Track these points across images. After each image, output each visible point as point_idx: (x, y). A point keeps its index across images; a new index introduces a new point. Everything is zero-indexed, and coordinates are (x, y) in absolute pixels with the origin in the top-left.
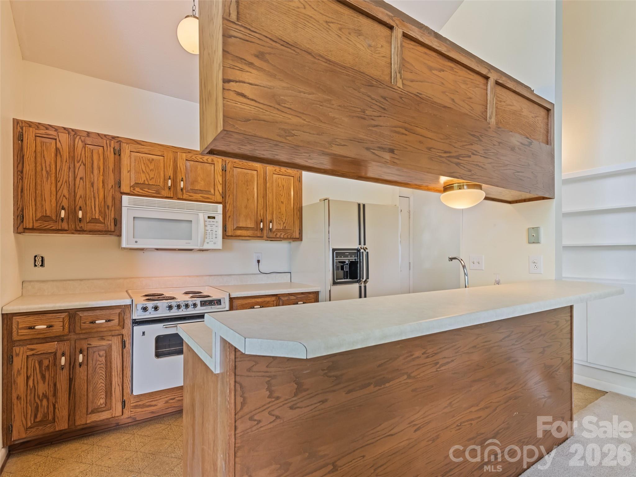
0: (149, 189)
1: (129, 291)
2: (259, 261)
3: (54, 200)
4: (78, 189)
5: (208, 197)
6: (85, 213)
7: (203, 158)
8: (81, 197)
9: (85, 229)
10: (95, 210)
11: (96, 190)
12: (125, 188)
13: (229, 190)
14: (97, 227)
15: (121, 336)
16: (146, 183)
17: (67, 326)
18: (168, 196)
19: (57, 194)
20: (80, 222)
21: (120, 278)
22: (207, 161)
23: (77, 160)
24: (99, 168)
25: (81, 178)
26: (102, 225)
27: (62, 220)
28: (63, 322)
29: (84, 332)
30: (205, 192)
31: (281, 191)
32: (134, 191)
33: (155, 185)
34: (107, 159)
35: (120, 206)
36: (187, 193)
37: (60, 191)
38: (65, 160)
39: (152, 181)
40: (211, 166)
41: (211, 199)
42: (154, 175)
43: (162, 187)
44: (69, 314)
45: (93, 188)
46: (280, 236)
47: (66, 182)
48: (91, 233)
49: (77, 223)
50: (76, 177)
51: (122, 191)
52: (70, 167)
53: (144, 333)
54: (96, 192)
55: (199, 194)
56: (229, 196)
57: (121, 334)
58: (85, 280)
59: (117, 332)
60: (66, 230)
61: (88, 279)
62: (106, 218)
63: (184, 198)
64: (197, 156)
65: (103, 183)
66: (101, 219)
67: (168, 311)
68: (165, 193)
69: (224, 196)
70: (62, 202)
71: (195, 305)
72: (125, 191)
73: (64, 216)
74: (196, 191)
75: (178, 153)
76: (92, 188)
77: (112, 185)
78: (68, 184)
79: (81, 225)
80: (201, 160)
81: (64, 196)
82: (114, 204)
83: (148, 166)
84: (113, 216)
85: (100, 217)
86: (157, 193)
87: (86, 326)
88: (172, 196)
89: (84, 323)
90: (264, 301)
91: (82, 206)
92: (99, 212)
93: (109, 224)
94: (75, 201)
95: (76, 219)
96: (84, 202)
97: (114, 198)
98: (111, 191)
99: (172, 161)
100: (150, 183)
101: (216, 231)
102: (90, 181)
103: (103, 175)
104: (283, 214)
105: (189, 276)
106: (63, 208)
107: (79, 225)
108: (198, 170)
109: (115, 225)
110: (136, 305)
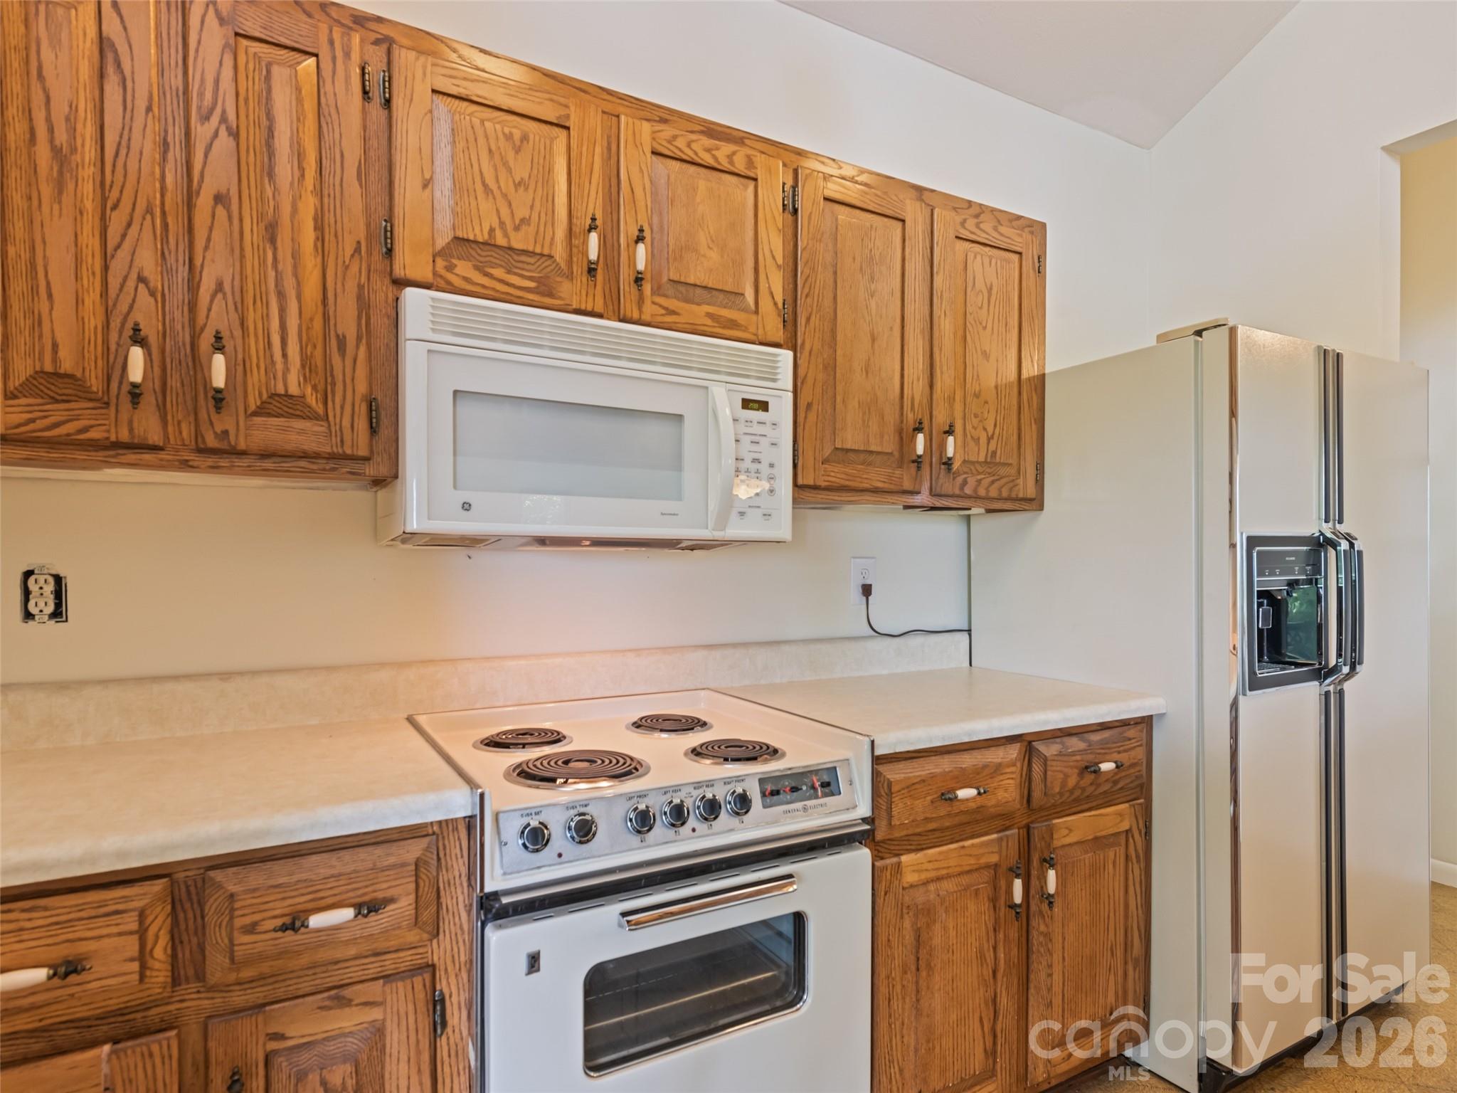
0: (509, 272)
1: (422, 720)
2: (867, 590)
3: (92, 298)
4: (206, 248)
5: (732, 321)
6: (240, 369)
7: (717, 149)
8: (219, 287)
9: (242, 445)
10: (285, 355)
11: (289, 260)
12: (408, 261)
13: (807, 296)
14: (293, 437)
15: (427, 976)
16: (500, 240)
17: (160, 952)
18: (583, 307)
19: (106, 268)
20: (218, 408)
21: (382, 665)
22: (731, 163)
23: (199, 108)
24: (301, 156)
25: (219, 199)
26: (320, 428)
27: (135, 393)
28: (142, 933)
29: (247, 973)
30: (721, 296)
31: (981, 308)
32: (450, 276)
33: (533, 254)
34: (335, 116)
35: (393, 345)
36: (658, 299)
37: (123, 254)
38: (141, 104)
39: (521, 234)
40: (746, 187)
41: (746, 329)
42: (532, 207)
43: (563, 265)
44: (173, 883)
45: (275, 250)
46: (975, 490)
47: (149, 210)
48: (268, 464)
49: (203, 414)
50: (198, 193)
51: (399, 272)
52: (165, 140)
53: (534, 962)
54: (289, 270)
55: (699, 304)
56: (808, 319)
57: (428, 966)
58: (241, 674)
59: (407, 959)
60: (155, 448)
61: (255, 673)
62: (333, 395)
63: (646, 317)
64: (693, 137)
65: (315, 229)
66: (312, 400)
67: (635, 840)
68: (570, 290)
69: (790, 321)
70: (131, 307)
71: (743, 803)
72: (411, 274)
73: (144, 378)
74: (691, 289)
75: (623, 118)
76: (268, 246)
77: (359, 243)
78: (158, 221)
79: (225, 422)
80: (708, 159)
81: (141, 279)
82: (366, 332)
83: (506, 164)
84: (362, 388)
85: (309, 390)
86: (542, 288)
87: (259, 947)
88: (599, 308)
89: (251, 929)
90: (985, 766)
91: (225, 334)
92: (303, 366)
93: (346, 423)
94: (193, 307)
95: (201, 396)
96: (234, 317)
97: (364, 305)
98: (354, 269)
99: (598, 150)
100: (516, 245)
101: (772, 466)
102: (261, 216)
103: (319, 192)
104: (986, 402)
105: (637, 651)
106: (138, 338)
107: (212, 424)
108: (698, 199)
109: (373, 430)
110: (496, 817)
